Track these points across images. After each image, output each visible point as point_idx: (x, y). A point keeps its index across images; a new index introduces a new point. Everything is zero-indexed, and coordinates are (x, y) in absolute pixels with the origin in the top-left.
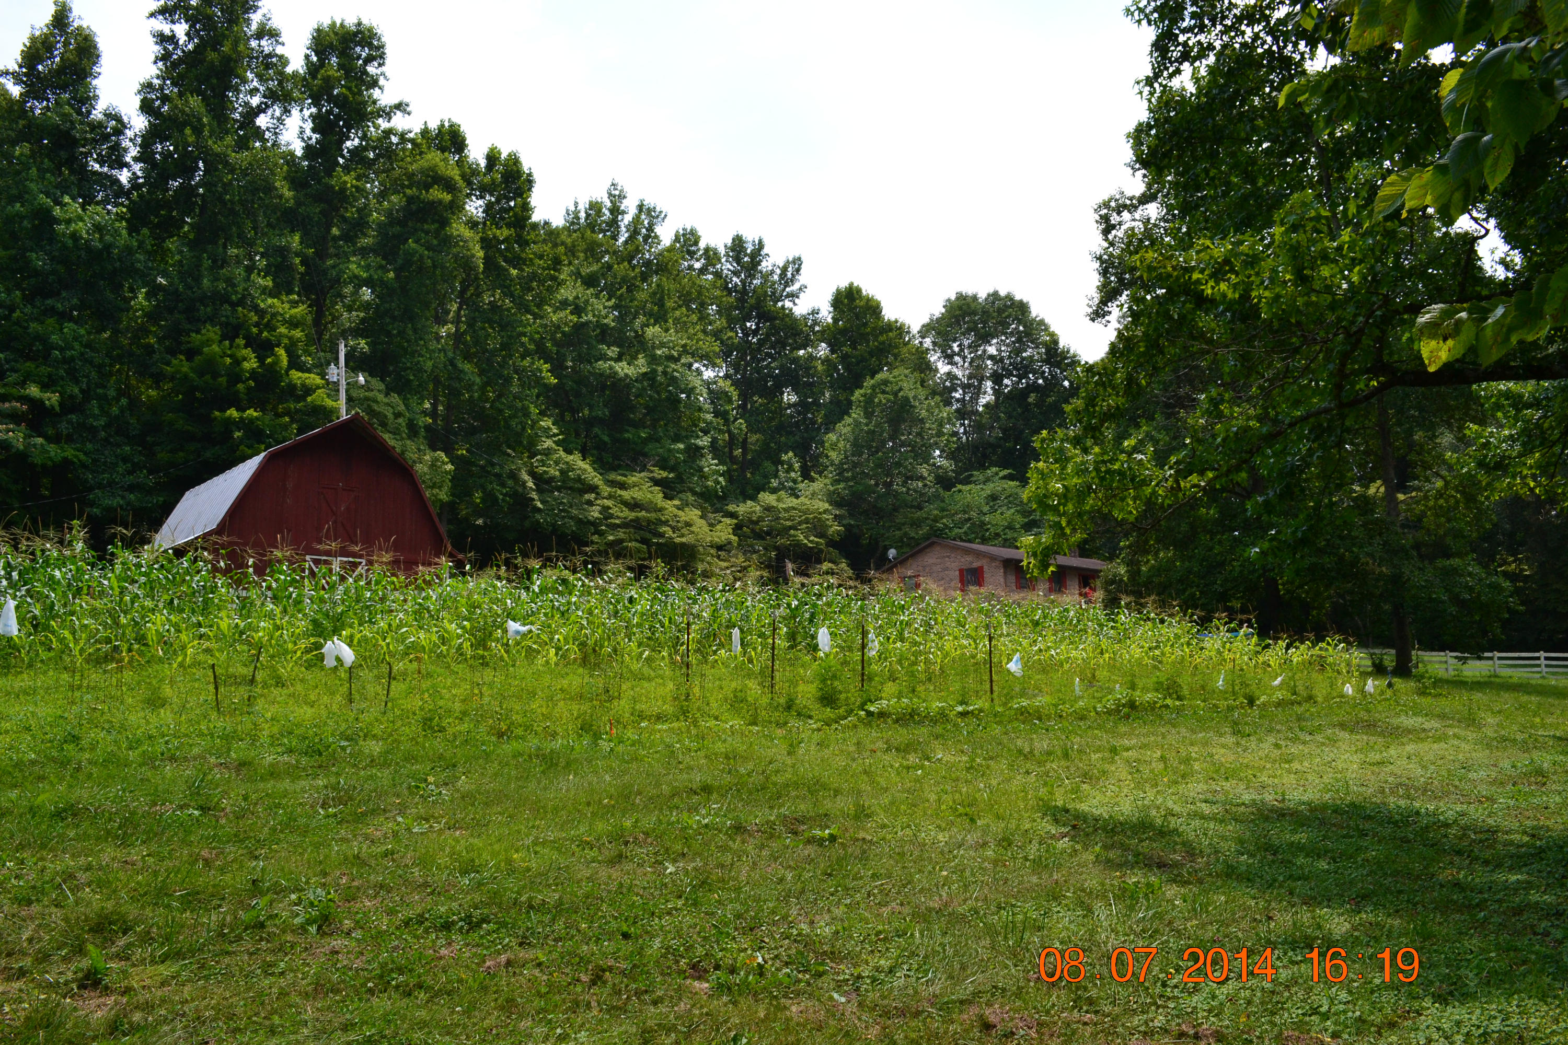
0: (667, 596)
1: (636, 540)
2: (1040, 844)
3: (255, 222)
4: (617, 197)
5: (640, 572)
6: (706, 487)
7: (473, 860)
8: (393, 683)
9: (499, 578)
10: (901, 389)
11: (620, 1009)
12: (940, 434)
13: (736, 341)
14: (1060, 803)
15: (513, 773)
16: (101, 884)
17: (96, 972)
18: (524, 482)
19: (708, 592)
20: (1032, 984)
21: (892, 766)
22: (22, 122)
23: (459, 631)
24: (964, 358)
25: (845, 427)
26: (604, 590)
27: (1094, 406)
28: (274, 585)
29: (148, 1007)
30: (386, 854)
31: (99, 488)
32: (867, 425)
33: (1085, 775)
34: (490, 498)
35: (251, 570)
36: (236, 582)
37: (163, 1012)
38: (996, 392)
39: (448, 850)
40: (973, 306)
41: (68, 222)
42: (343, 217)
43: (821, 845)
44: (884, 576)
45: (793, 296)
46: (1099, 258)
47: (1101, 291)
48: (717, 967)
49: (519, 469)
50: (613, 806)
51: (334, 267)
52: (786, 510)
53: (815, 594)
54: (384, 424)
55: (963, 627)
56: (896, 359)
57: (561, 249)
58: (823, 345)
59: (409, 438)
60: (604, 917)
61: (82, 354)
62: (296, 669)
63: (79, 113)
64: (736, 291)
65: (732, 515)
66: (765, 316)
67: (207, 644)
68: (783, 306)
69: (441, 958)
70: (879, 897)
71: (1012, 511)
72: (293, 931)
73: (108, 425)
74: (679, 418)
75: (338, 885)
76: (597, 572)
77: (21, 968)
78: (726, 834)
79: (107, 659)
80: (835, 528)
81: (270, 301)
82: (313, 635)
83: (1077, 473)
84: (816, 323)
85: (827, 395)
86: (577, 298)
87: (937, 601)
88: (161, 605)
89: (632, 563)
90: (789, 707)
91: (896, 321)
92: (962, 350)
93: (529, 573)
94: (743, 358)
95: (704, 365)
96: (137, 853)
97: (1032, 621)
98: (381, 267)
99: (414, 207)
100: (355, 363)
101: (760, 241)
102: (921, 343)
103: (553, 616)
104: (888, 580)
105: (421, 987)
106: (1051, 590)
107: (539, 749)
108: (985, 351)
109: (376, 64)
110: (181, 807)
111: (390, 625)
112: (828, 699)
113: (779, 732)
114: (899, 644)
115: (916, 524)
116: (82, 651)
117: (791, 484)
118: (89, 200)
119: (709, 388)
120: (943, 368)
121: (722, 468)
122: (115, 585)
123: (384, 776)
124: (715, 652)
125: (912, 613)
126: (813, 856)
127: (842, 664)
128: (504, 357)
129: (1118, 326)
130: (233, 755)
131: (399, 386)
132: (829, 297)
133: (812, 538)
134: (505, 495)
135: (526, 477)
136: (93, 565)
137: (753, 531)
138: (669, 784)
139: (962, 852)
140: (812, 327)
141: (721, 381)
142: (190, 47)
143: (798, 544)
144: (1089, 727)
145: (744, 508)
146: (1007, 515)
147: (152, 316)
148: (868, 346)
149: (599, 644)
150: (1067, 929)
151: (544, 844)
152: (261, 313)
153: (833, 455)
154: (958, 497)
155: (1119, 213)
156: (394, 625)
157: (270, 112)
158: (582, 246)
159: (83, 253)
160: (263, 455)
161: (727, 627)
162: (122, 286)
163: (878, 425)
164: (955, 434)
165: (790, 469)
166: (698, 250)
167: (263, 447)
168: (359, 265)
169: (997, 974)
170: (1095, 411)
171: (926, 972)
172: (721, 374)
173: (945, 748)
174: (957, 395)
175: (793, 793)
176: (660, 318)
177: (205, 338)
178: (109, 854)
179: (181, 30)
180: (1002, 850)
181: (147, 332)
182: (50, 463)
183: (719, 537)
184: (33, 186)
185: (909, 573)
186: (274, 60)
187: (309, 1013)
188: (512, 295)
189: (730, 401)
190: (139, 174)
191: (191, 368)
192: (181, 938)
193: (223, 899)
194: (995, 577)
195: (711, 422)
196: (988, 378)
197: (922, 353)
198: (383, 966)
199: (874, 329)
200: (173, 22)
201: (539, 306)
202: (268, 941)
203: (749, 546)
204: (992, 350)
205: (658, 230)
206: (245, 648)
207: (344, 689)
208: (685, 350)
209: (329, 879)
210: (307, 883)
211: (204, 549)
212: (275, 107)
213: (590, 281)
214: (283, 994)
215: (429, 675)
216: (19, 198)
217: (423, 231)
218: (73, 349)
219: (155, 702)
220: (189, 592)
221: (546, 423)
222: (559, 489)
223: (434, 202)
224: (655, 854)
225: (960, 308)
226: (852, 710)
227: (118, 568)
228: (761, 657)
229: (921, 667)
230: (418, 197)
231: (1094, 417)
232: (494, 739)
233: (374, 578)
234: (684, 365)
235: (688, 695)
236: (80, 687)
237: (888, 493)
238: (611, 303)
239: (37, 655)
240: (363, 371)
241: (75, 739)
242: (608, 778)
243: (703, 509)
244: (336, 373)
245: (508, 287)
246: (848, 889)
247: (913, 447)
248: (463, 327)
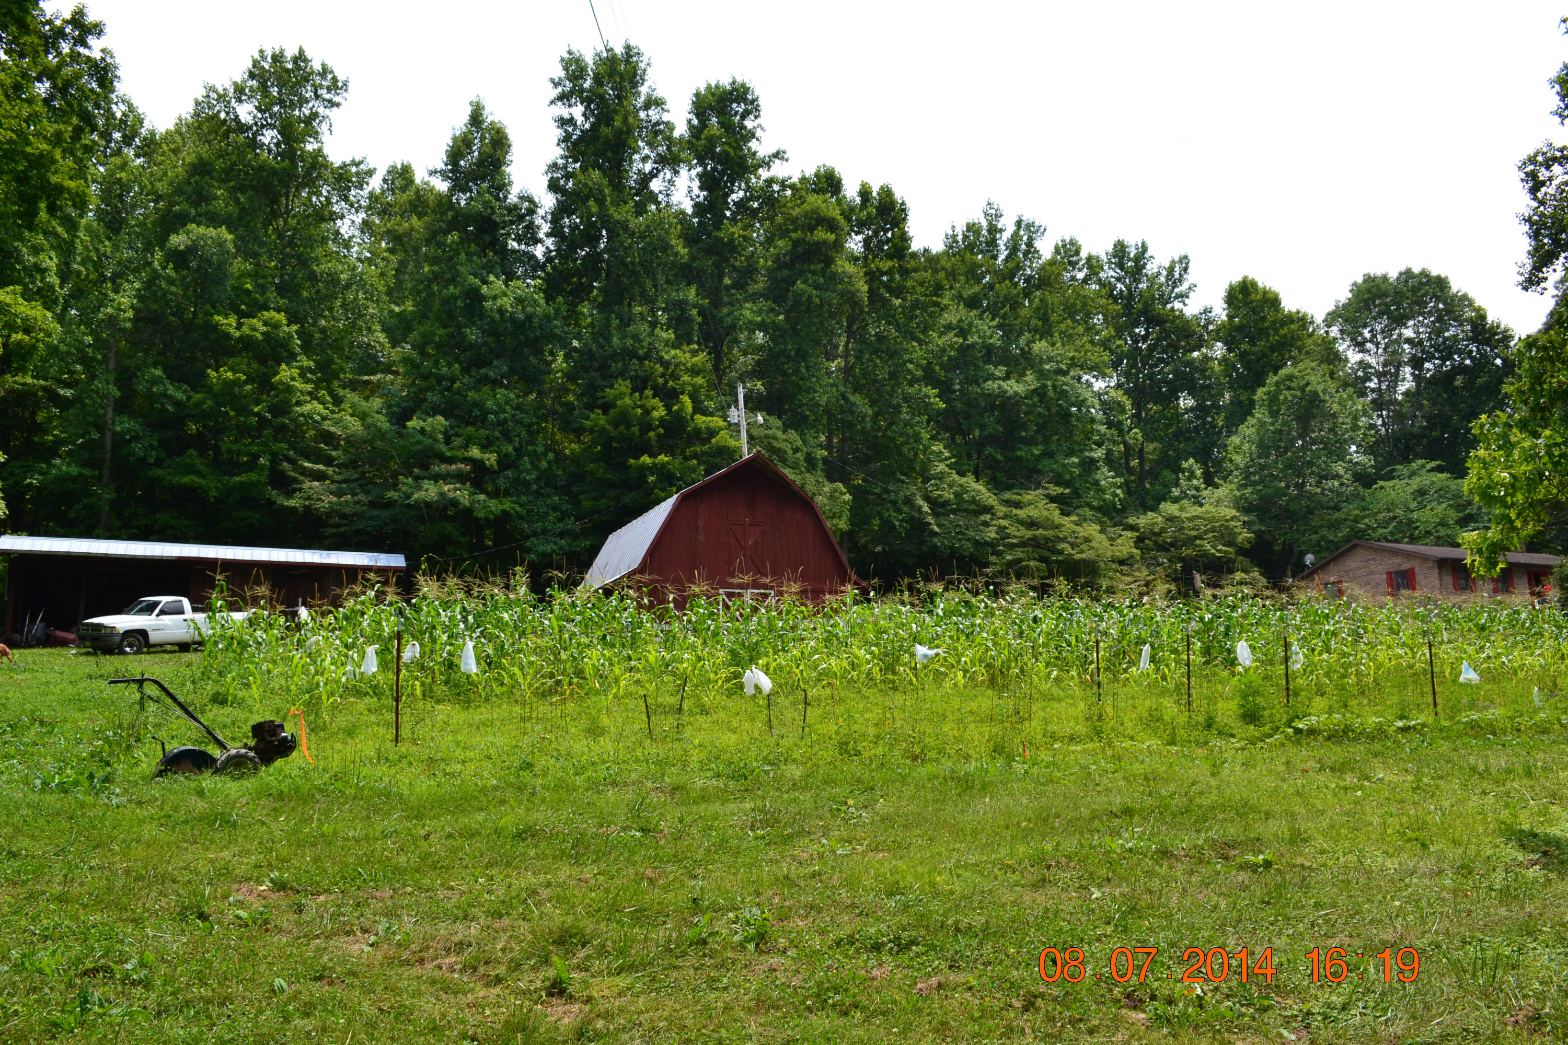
0: (1072, 614)
1: (1035, 559)
2: (1507, 872)
3: (655, 280)
4: (993, 216)
5: (1043, 591)
6: (1104, 500)
7: (897, 882)
8: (809, 708)
9: (903, 603)
10: (1308, 384)
11: (1056, 1037)
12: (1355, 428)
13: (1126, 348)
14: (1526, 827)
15: (930, 795)
16: (560, 900)
17: (561, 982)
18: (920, 507)
19: (1115, 608)
20: (1510, 1028)
21: (1327, 787)
22: (450, 214)
23: (868, 656)
24: (1377, 345)
25: (1248, 428)
26: (1007, 611)
27: (1541, 384)
28: (694, 619)
29: (607, 1016)
30: (814, 875)
31: (534, 536)
32: (1273, 424)
33: (1554, 795)
34: (887, 524)
35: (672, 605)
36: (659, 617)
37: (622, 1021)
38: (1417, 378)
39: (872, 871)
40: (1383, 287)
41: (495, 298)
42: (733, 266)
43: (1255, 871)
44: (1303, 584)
45: (1182, 296)
46: (1528, 220)
47: (1533, 256)
48: (1153, 998)
49: (914, 495)
50: (1032, 829)
51: (728, 315)
52: (1190, 519)
53: (1229, 606)
54: (783, 460)
55: (1397, 634)
56: (1300, 352)
57: (942, 275)
58: (1219, 344)
59: (808, 471)
60: (1032, 942)
61: (513, 416)
62: (718, 697)
63: (497, 199)
64: (1121, 298)
65: (1133, 528)
66: (1153, 320)
67: (638, 676)
68: (1172, 309)
69: (873, 979)
70: (1324, 928)
71: (1444, 505)
72: (732, 948)
73: (538, 479)
74: (1071, 432)
75: (771, 904)
76: (997, 594)
77: (497, 975)
78: (1152, 858)
79: (551, 692)
80: (1244, 536)
81: (673, 352)
82: (731, 665)
83: (1526, 460)
84: (1209, 322)
85: (1227, 396)
86: (961, 321)
87: (1366, 608)
88: (595, 642)
89: (1035, 582)
90: (1209, 725)
91: (1298, 312)
92: (1374, 336)
93: (932, 596)
94: (1134, 366)
95: (1094, 376)
96: (589, 871)
97: (1476, 625)
98: (772, 310)
99: (800, 250)
100: (754, 403)
101: (1143, 244)
102: (1327, 332)
103: (958, 639)
104: (1307, 587)
105: (857, 1007)
106: (1496, 591)
107: (953, 771)
108: (1400, 335)
109: (752, 117)
110: (624, 829)
111: (802, 653)
112: (1251, 716)
113: (1200, 752)
114: (1325, 656)
115: (1335, 526)
116: (530, 685)
117: (1194, 492)
118: (510, 276)
119: (1100, 399)
120: (1354, 357)
121: (1119, 480)
122: (555, 623)
123: (806, 797)
124: (1125, 670)
125: (1338, 622)
126: (1246, 883)
127: (1263, 679)
128: (893, 387)
129: (1556, 292)
130: (667, 780)
131: (796, 422)
132: (1222, 293)
133: (1220, 547)
134: (902, 521)
135: (920, 502)
136: (535, 607)
137: (1155, 543)
138: (1088, 806)
139: (1415, 881)
140: (1205, 327)
141: (1112, 391)
142: (587, 126)
143: (1205, 554)
144: (1554, 742)
145: (1144, 520)
146: (1439, 510)
147: (571, 376)
148: (1268, 341)
149: (1006, 665)
150: (1548, 968)
151: (966, 866)
152: (665, 364)
153: (1238, 458)
154: (1380, 494)
155: (1548, 168)
156: (807, 653)
157: (661, 175)
158: (963, 269)
159: (509, 324)
160: (675, 496)
161: (1137, 643)
162: (542, 351)
163: (1285, 424)
164: (1372, 426)
165: (1192, 476)
166: (1080, 260)
167: (674, 489)
168: (752, 311)
169: (1467, 1015)
170: (1542, 390)
171: (1385, 1010)
172: (1112, 384)
173: (1387, 767)
174: (1372, 385)
175: (1220, 816)
176: (1045, 332)
177: (617, 392)
178: (565, 871)
179: (577, 111)
180: (1460, 879)
181: (567, 391)
182: (492, 517)
183: (1120, 551)
184: (462, 269)
185: (1332, 579)
186: (662, 127)
187: (753, 1029)
188: (898, 324)
189: (1123, 411)
190: (552, 248)
191: (607, 421)
192: (633, 952)
193: (668, 916)
194: (1428, 579)
195: (1105, 434)
196: (1406, 364)
197: (1330, 343)
198: (819, 984)
199: (1274, 322)
200: (570, 106)
201: (924, 332)
202: (711, 958)
203: (1152, 558)
204: (1409, 333)
205: (1038, 244)
206: (671, 678)
207: (763, 716)
208: (1073, 363)
209: (763, 899)
210: (742, 902)
211: (630, 587)
212: (666, 171)
213: (972, 303)
214: (727, 1009)
215: (842, 700)
216: (453, 281)
217: (809, 271)
218: (505, 412)
219: (595, 731)
220: (619, 628)
221: (937, 447)
222: (954, 512)
223: (818, 243)
224: (1079, 878)
225: (1369, 291)
226: (1278, 728)
227: (556, 608)
228: (1175, 674)
229: (1352, 680)
230: (803, 240)
231: (1542, 396)
232: (909, 762)
233: (784, 607)
234: (1073, 378)
235: (1100, 716)
236: (530, 718)
237: (1300, 496)
238: (995, 323)
239: (492, 690)
240: (761, 410)
241: (529, 766)
242: (1024, 801)
243: (1102, 523)
244: (737, 414)
245: (893, 316)
246: (1289, 919)
247: (1326, 444)
248: (852, 360)
